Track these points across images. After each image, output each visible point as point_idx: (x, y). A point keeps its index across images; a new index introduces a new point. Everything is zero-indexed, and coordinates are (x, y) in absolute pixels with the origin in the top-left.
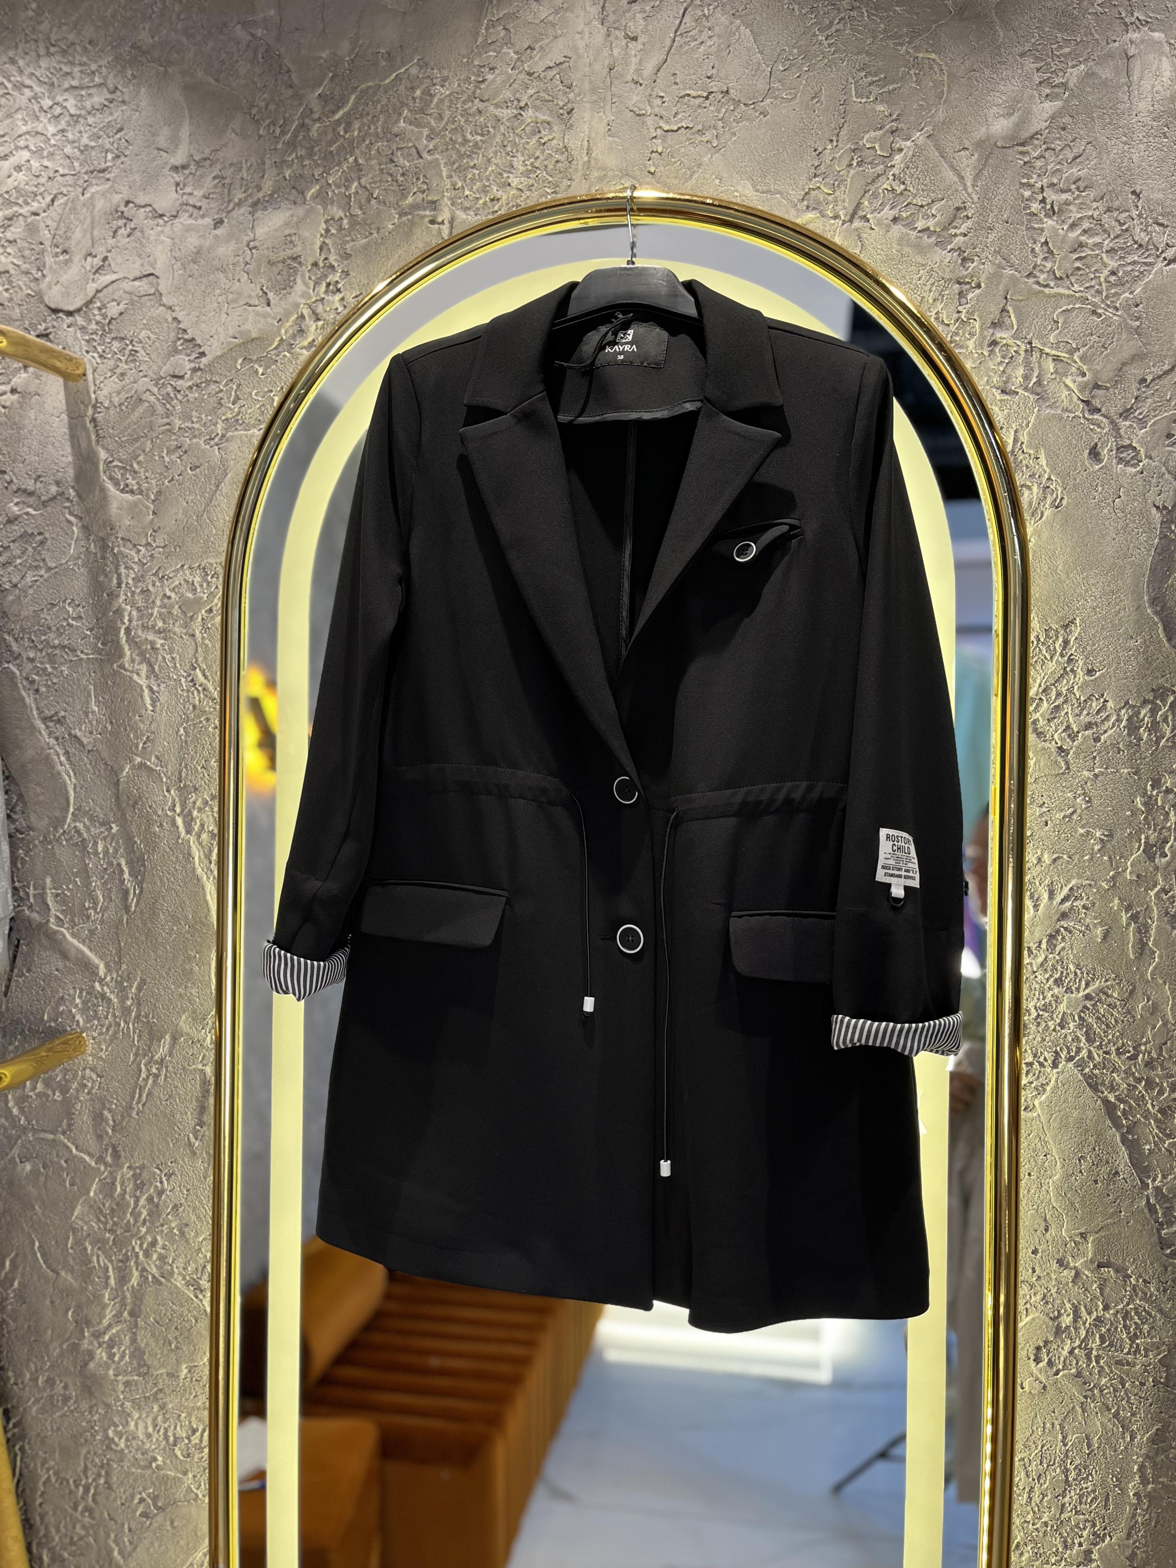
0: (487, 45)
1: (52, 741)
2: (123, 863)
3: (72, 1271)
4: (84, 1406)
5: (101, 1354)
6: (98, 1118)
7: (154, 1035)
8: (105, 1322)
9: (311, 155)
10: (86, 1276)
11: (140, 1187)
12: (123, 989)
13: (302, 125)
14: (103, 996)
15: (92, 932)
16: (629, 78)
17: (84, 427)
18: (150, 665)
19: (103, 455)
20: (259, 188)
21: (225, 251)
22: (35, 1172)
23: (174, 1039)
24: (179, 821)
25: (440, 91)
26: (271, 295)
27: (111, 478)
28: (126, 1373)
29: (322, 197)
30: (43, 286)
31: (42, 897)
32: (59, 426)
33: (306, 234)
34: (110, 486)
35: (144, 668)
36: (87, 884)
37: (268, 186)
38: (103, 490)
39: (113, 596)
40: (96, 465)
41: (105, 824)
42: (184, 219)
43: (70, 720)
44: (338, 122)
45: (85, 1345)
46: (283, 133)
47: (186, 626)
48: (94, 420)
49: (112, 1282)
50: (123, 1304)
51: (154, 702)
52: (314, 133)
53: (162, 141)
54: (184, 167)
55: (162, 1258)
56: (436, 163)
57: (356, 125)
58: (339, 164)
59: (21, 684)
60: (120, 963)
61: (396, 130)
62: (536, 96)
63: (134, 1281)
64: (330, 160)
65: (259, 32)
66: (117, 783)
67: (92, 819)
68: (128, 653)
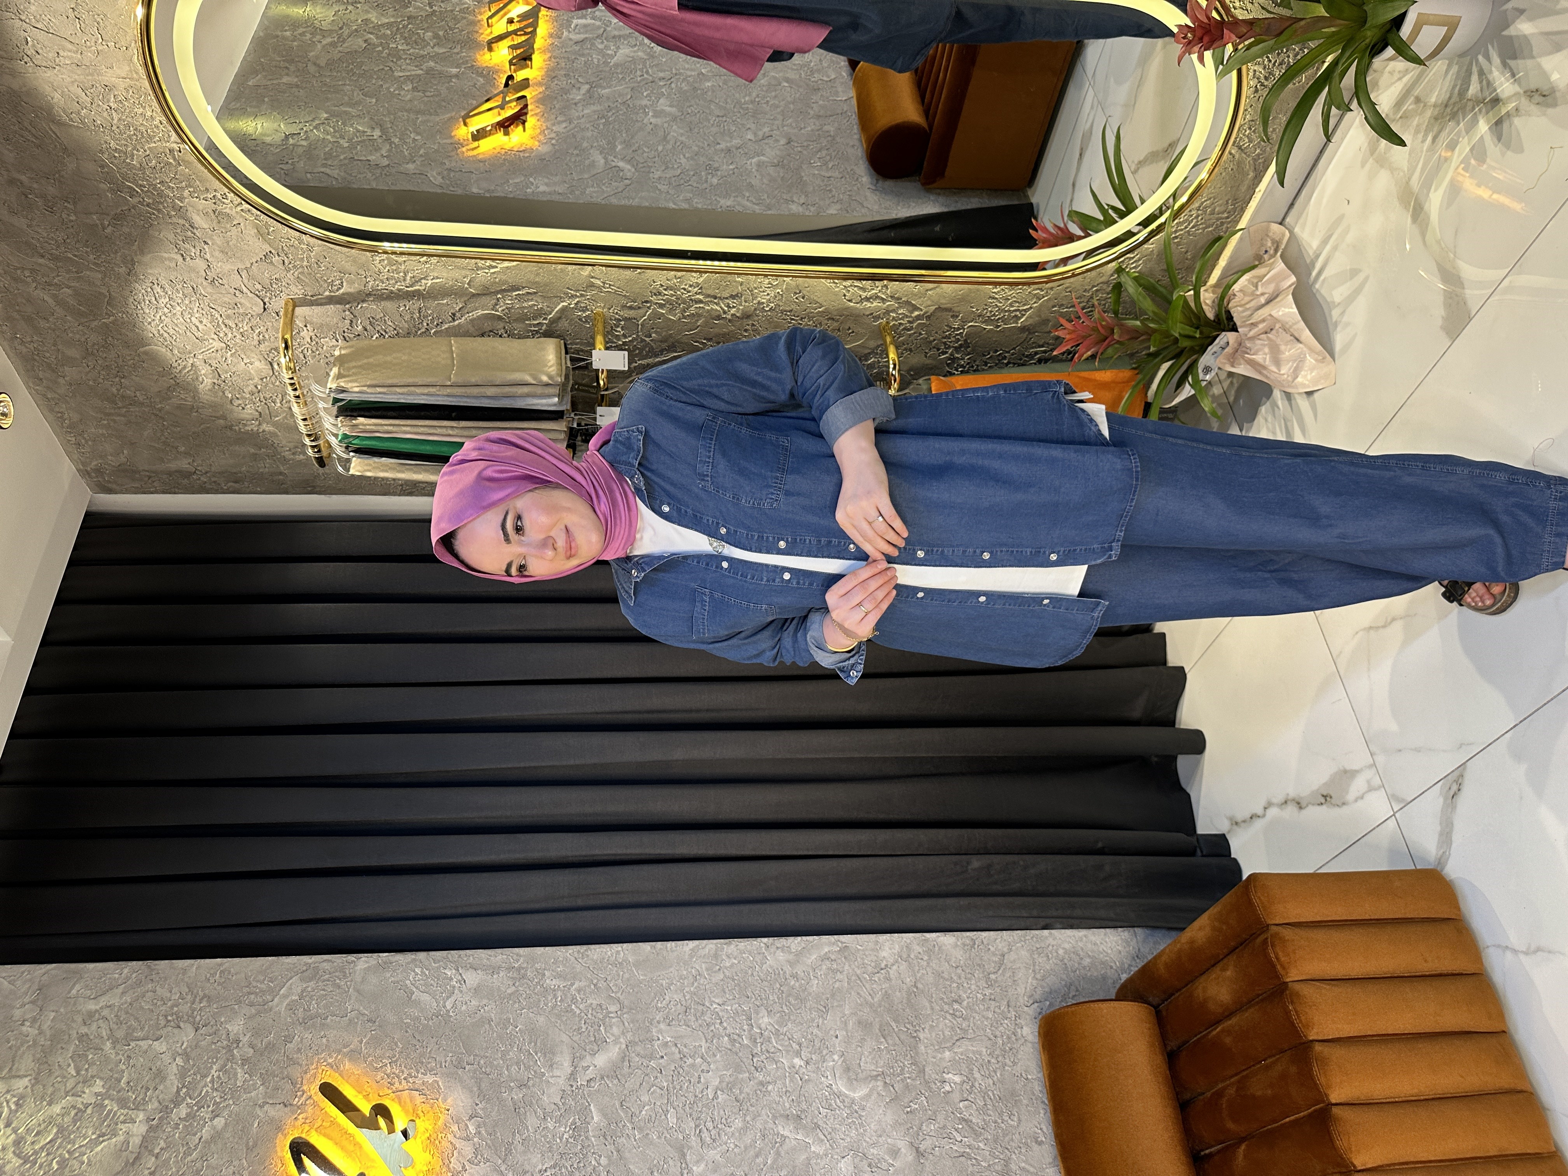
0: (83, 123)
1: (463, 318)
2: (514, 293)
3: (698, 321)
4: (756, 318)
5: (733, 311)
6: (631, 308)
7: (592, 285)
8: (719, 308)
9: (162, 203)
10: (699, 316)
11: (660, 294)
12: (572, 296)
13: (148, 206)
14: (576, 304)
15: (548, 307)
16: (79, 56)
17: (316, 300)
18: (422, 279)
19: (327, 293)
20: (184, 225)
21: (219, 241)
22: (656, 332)
23: (592, 277)
24: (492, 271)
25: (113, 144)
26: (234, 223)
27: (337, 290)
28: (741, 302)
29: (181, 199)
30: (254, 314)
31: (535, 325)
32: (317, 309)
33: (201, 208)
34: (341, 291)
35: (423, 281)
36: (525, 308)
37: (181, 221)
38: (343, 294)
39: (392, 292)
40: (333, 296)
41: (498, 300)
42: (208, 256)
43: (452, 311)
44: (142, 190)
45: (729, 317)
46: (154, 214)
47: (401, 264)
48: (312, 296)
49: (701, 305)
50: (711, 301)
51: (438, 278)
52: (151, 201)
53: (173, 265)
54: (182, 255)
55: (691, 286)
56: (149, 148)
57: (140, 182)
58: (163, 191)
59: (439, 328)
60: (561, 298)
61: (138, 166)
62: (103, 101)
63: (701, 297)
64: (161, 194)
65: (107, 223)
66: (478, 294)
67: (497, 305)
68: (417, 288)
